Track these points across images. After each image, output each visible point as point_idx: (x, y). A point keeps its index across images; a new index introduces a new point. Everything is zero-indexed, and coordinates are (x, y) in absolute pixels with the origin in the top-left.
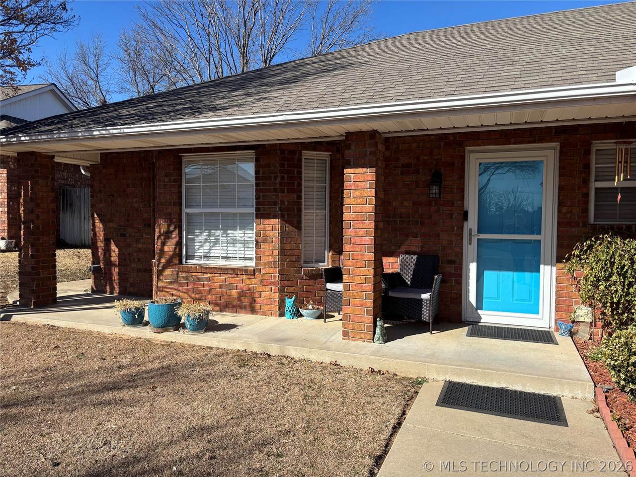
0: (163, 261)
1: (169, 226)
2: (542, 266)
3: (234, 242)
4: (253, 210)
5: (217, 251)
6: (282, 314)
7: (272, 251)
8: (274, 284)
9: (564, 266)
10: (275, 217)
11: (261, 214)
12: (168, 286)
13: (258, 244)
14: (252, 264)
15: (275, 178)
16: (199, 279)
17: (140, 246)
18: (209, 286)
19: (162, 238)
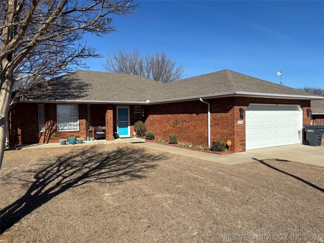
0: (52, 131)
1: (54, 122)
2: (128, 127)
3: (71, 125)
4: (78, 118)
5: (65, 128)
6: (86, 140)
7: (84, 127)
8: (85, 134)
9: (133, 127)
10: (84, 119)
11: (80, 118)
12: (54, 137)
13: (80, 125)
14: (78, 130)
15: (84, 110)
16: (64, 135)
17: (31, 128)
18: (67, 136)
19: (52, 125)
